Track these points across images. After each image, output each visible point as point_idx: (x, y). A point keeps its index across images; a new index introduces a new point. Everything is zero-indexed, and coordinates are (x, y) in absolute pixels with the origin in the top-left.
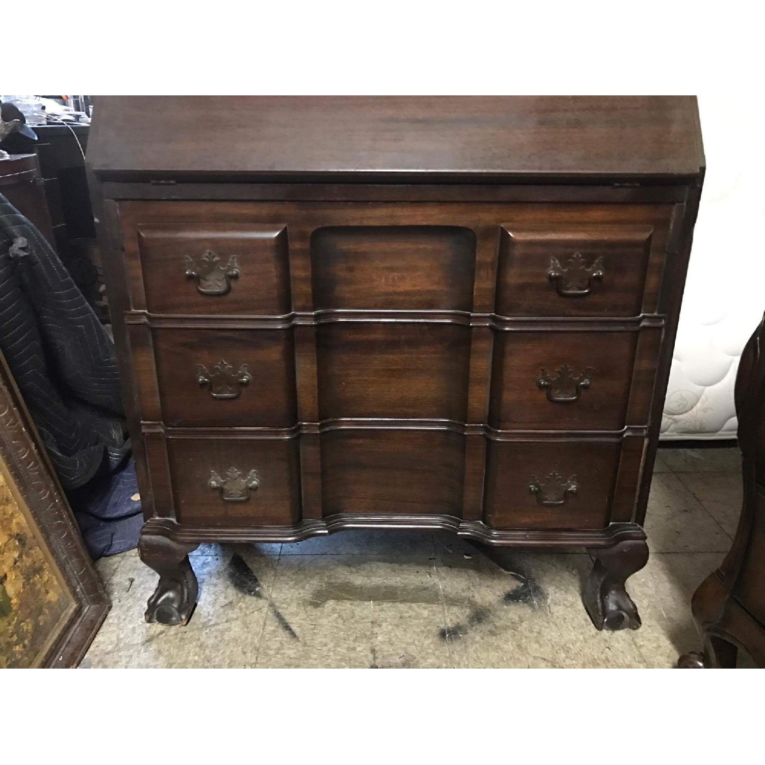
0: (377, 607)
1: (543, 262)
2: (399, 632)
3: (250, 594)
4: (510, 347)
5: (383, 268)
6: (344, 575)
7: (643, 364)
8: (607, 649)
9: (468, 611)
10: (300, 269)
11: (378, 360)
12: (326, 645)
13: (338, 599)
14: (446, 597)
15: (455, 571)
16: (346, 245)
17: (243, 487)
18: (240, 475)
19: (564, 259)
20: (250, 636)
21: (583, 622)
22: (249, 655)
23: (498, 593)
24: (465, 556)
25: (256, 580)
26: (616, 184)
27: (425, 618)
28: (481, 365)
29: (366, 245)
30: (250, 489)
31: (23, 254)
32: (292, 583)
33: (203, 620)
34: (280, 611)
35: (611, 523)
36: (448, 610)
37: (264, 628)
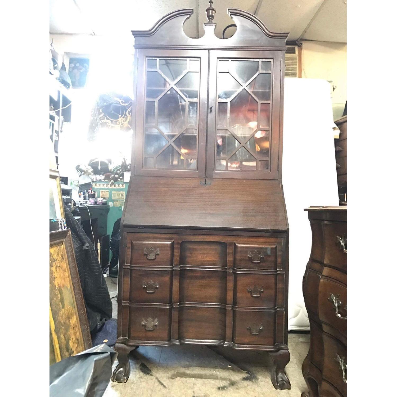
0: (195, 380)
1: (246, 252)
2: (203, 387)
3: (149, 375)
4: (238, 278)
5: (201, 253)
6: (182, 370)
7: (280, 286)
9: (229, 382)
10: (177, 253)
11: (198, 282)
12: (177, 390)
13: (181, 377)
14: (221, 378)
15: (224, 370)
16: (190, 246)
17: (153, 325)
18: (152, 321)
19: (252, 252)
20: (149, 386)
21: (271, 387)
22: (149, 392)
23: (240, 377)
24: (229, 366)
25: (150, 371)
26: (266, 232)
27: (213, 384)
28: (230, 285)
29: (196, 247)
30: (155, 326)
31: (87, 248)
32: (164, 372)
33: (131, 381)
34: (160, 380)
35: (276, 344)
36: (221, 382)
37: (154, 385)
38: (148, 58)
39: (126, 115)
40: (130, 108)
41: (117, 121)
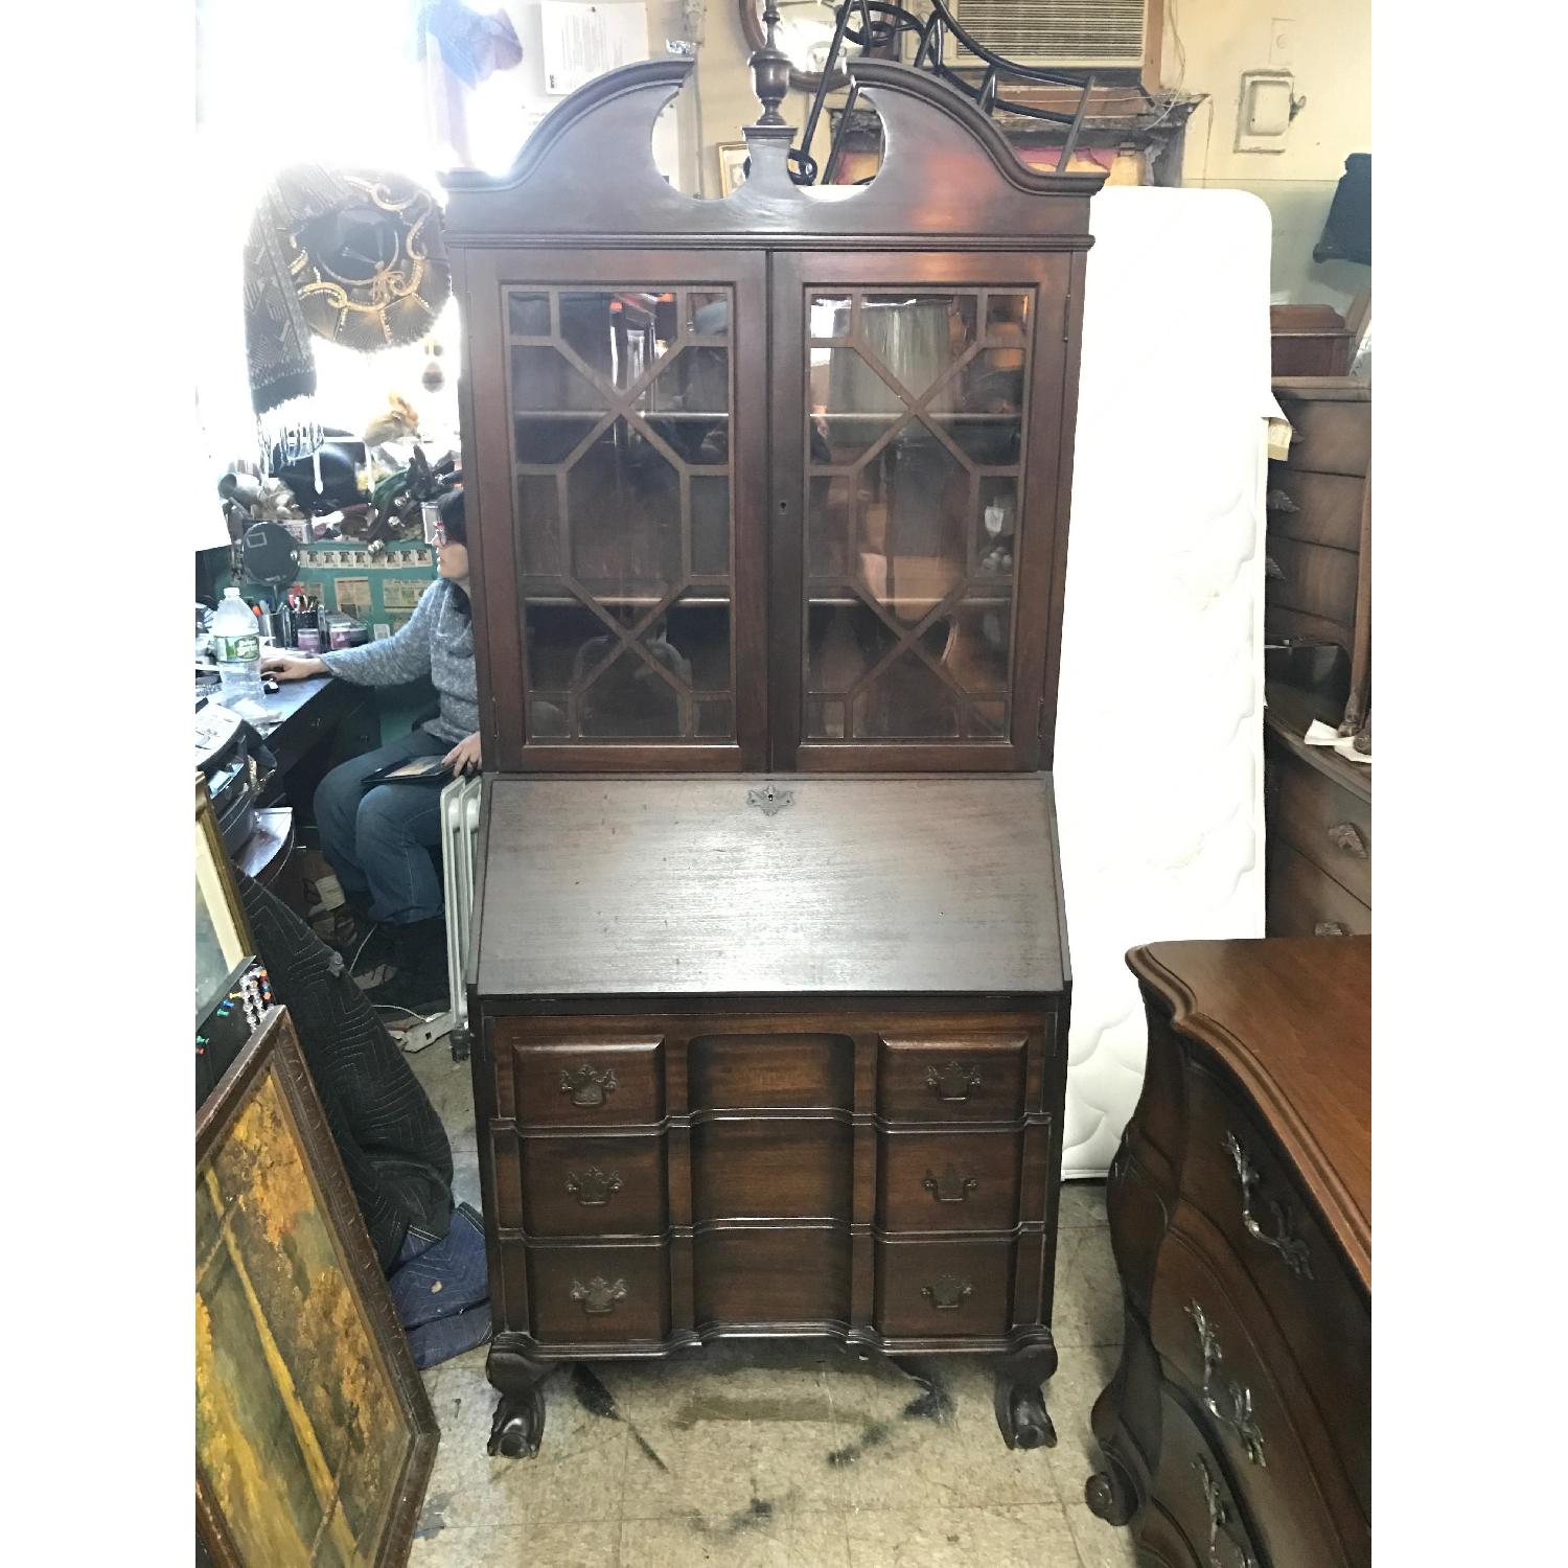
0: (756, 1428)
1: (920, 1071)
2: (783, 1458)
3: (604, 1416)
4: (891, 1148)
5: (761, 1069)
6: (714, 1387)
7: (1032, 1160)
8: (1016, 1472)
9: (862, 1430)
10: (676, 1076)
12: (699, 1476)
13: (710, 1418)
14: (836, 1412)
15: (848, 1377)
17: (609, 1299)
18: (605, 1286)
19: (942, 1068)
20: (611, 1468)
21: (994, 1440)
22: (613, 1492)
23: (898, 1406)
24: (861, 1357)
25: (609, 1397)
27: (812, 1440)
28: (865, 1165)
30: (618, 1300)
32: (652, 1400)
33: (553, 1451)
34: (643, 1436)
35: (1014, 1326)
36: (839, 1428)
37: (626, 1458)
38: (512, 288)
39: (403, 254)
40: (420, 224)
41: (370, 286)
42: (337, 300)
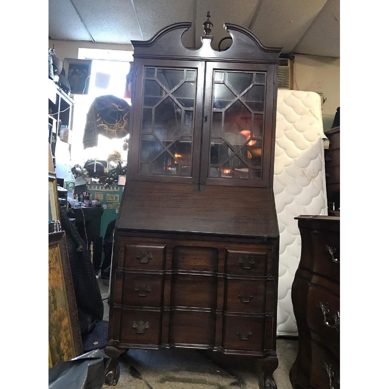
0: (184, 384)
1: (237, 258)
3: (138, 378)
4: (229, 284)
5: (193, 258)
6: (172, 374)
7: (269, 292)
9: (217, 387)
10: (169, 257)
11: (190, 287)
13: (169, 381)
14: (209, 382)
15: (213, 375)
16: (182, 251)
17: (144, 328)
18: (143, 324)
19: (243, 258)
23: (228, 382)
24: (217, 371)
25: (139, 374)
26: (256, 239)
27: (201, 388)
28: (221, 290)
29: (188, 251)
30: (146, 329)
32: (153, 376)
33: (121, 384)
34: (149, 383)
35: (264, 350)
36: (210, 386)
37: (143, 388)
38: (147, 67)
39: (122, 120)
40: (127, 114)
41: (114, 126)
42: (105, 128)
